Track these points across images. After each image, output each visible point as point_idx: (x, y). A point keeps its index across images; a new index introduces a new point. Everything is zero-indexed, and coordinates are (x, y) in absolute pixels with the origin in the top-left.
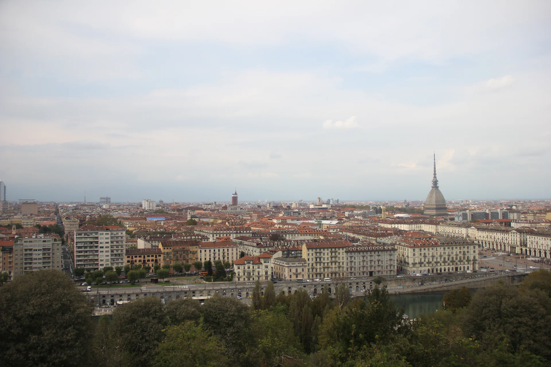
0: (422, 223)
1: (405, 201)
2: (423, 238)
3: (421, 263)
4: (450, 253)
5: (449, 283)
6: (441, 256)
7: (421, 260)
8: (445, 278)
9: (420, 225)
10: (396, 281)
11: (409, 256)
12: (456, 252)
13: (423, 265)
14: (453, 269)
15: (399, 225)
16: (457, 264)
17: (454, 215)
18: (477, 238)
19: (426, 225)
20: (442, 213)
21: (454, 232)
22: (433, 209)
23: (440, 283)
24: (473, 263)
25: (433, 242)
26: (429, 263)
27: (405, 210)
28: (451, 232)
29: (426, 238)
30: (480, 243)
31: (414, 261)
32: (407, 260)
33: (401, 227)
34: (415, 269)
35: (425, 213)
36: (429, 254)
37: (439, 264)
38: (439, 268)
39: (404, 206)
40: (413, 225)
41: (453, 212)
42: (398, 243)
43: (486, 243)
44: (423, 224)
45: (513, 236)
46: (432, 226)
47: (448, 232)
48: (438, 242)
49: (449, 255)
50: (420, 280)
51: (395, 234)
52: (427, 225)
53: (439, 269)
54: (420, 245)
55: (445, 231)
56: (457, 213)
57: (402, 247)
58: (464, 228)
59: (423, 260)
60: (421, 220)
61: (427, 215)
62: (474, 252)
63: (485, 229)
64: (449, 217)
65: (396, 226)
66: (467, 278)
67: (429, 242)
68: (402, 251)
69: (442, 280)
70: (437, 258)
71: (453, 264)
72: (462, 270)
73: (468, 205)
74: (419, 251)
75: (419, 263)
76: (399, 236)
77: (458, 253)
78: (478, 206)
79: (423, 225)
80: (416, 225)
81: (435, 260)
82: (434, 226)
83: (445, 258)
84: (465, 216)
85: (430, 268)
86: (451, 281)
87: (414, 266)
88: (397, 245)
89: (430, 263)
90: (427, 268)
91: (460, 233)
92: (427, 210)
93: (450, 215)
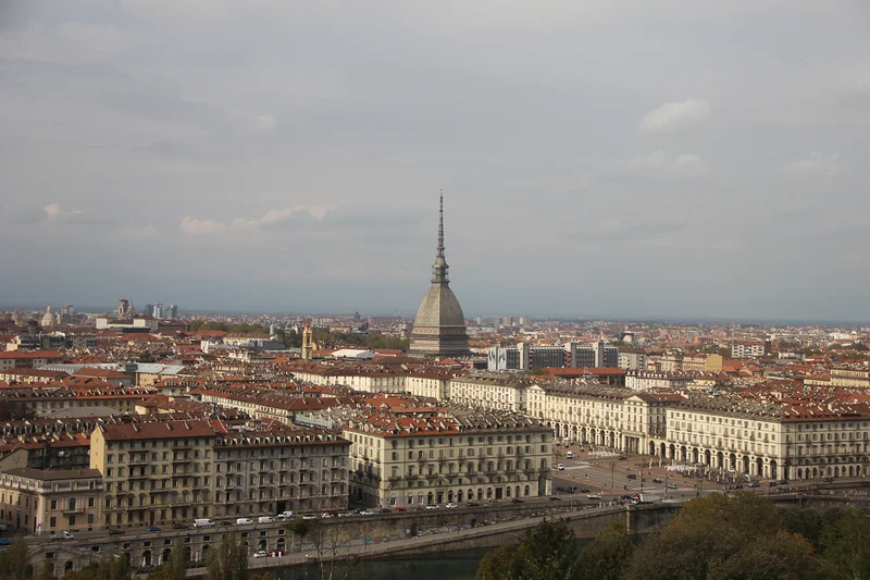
0: (406, 374)
1: (357, 316)
2: (418, 413)
3: (411, 480)
4: (485, 453)
5: (483, 530)
6: (461, 461)
7: (410, 470)
8: (472, 516)
9: (401, 379)
10: (347, 525)
11: (382, 460)
12: (500, 449)
13: (416, 485)
14: (489, 494)
15: (349, 379)
16: (499, 479)
17: (486, 355)
18: (546, 415)
19: (416, 379)
20: (457, 349)
21: (488, 399)
22: (432, 337)
23: (459, 530)
24: (540, 477)
25: (441, 424)
26: (431, 477)
27: (358, 339)
28: (481, 398)
29: (424, 413)
30: (553, 427)
31: (394, 472)
32: (375, 472)
33: (353, 383)
34: (396, 494)
35: (411, 348)
36: (431, 455)
37: (456, 482)
38: (455, 490)
39: (356, 330)
40: (385, 379)
41: (484, 347)
42: (351, 425)
43: (566, 427)
44: (410, 376)
45: (632, 410)
46: (434, 381)
47: (473, 397)
48: (454, 422)
49: (482, 459)
50: (410, 522)
51: (344, 402)
52: (420, 380)
53: (456, 492)
54: (411, 430)
55: (466, 396)
56: (493, 349)
57: (364, 436)
58: (516, 388)
59: (416, 471)
60: (405, 367)
61: (417, 352)
62: (543, 449)
63: (566, 392)
64: (474, 359)
65: (341, 380)
66: (524, 516)
67: (431, 422)
68: (363, 446)
69: (463, 523)
70: (451, 465)
71: (491, 482)
72: (513, 495)
73: (517, 329)
74: (407, 447)
75: (407, 479)
76: (354, 407)
77: (504, 451)
78: (541, 333)
79: (411, 379)
80: (391, 380)
81: (446, 470)
82: (438, 382)
83: (470, 466)
84: (512, 358)
85: (433, 491)
86: (485, 524)
87: (393, 486)
88: (348, 429)
89: (436, 477)
90: (425, 492)
91: (503, 401)
92: (416, 341)
93: (477, 355)
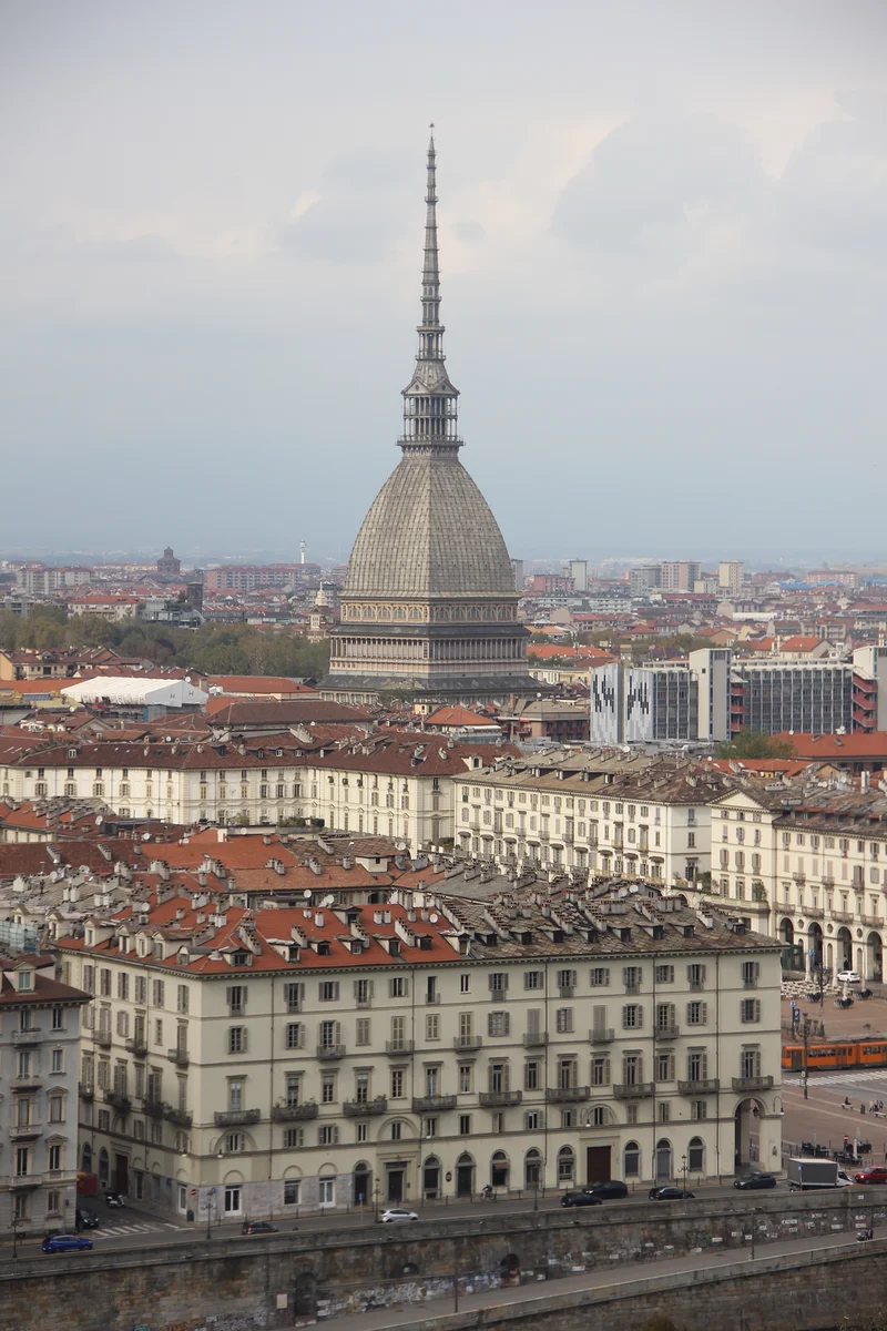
0: (308, 757)
1: (169, 562)
2: (319, 893)
3: (293, 1118)
4: (549, 1025)
5: (540, 1294)
6: (466, 1052)
7: (293, 1088)
8: (503, 1246)
9: (289, 777)
10: (68, 1286)
11: (195, 1054)
12: (600, 1013)
13: (311, 1136)
14: (566, 1168)
15: (112, 778)
16: (599, 1115)
17: (585, 693)
18: (776, 895)
19: (339, 776)
20: (489, 671)
21: (581, 841)
22: (406, 636)
23: (457, 1293)
24: (740, 1110)
25: (399, 930)
26: (364, 1111)
27: (163, 642)
28: (556, 838)
29: (343, 893)
30: (802, 937)
31: (236, 1095)
32: (169, 1095)
33: (125, 790)
34: (239, 1169)
35: (336, 670)
36: (363, 1036)
37: (450, 1126)
38: (448, 1157)
39: (156, 608)
40: (233, 780)
41: (583, 664)
42: (93, 937)
43: (845, 936)
44: (320, 765)
46: (399, 783)
47: (532, 835)
48: (444, 922)
49: (536, 1045)
50: (286, 1270)
51: (73, 855)
52: (353, 778)
53: (449, 1163)
54: (293, 949)
55: (509, 832)
56: (608, 672)
57: (133, 974)
58: (674, 802)
59: (311, 1091)
60: (301, 735)
61: (356, 684)
62: (750, 1011)
63: (843, 817)
64: (544, 707)
65: (84, 781)
66: (685, 1244)
67: (365, 925)
68: (130, 1008)
69: (474, 1269)
70: (432, 1070)
71: (569, 1123)
72: (647, 1170)
73: (708, 603)
74: (282, 1006)
75: (278, 1117)
76: (103, 871)
77: (614, 1021)
78: (790, 615)
79: (322, 776)
80: (254, 778)
81: (416, 1086)
82: (413, 784)
83: (498, 1070)
84: (673, 700)
85: (370, 1156)
86: (551, 1274)
87: (232, 1142)
88: (81, 952)
89: (379, 1109)
90: (345, 1163)
91: (630, 848)
92: (352, 649)
93: (549, 691)
